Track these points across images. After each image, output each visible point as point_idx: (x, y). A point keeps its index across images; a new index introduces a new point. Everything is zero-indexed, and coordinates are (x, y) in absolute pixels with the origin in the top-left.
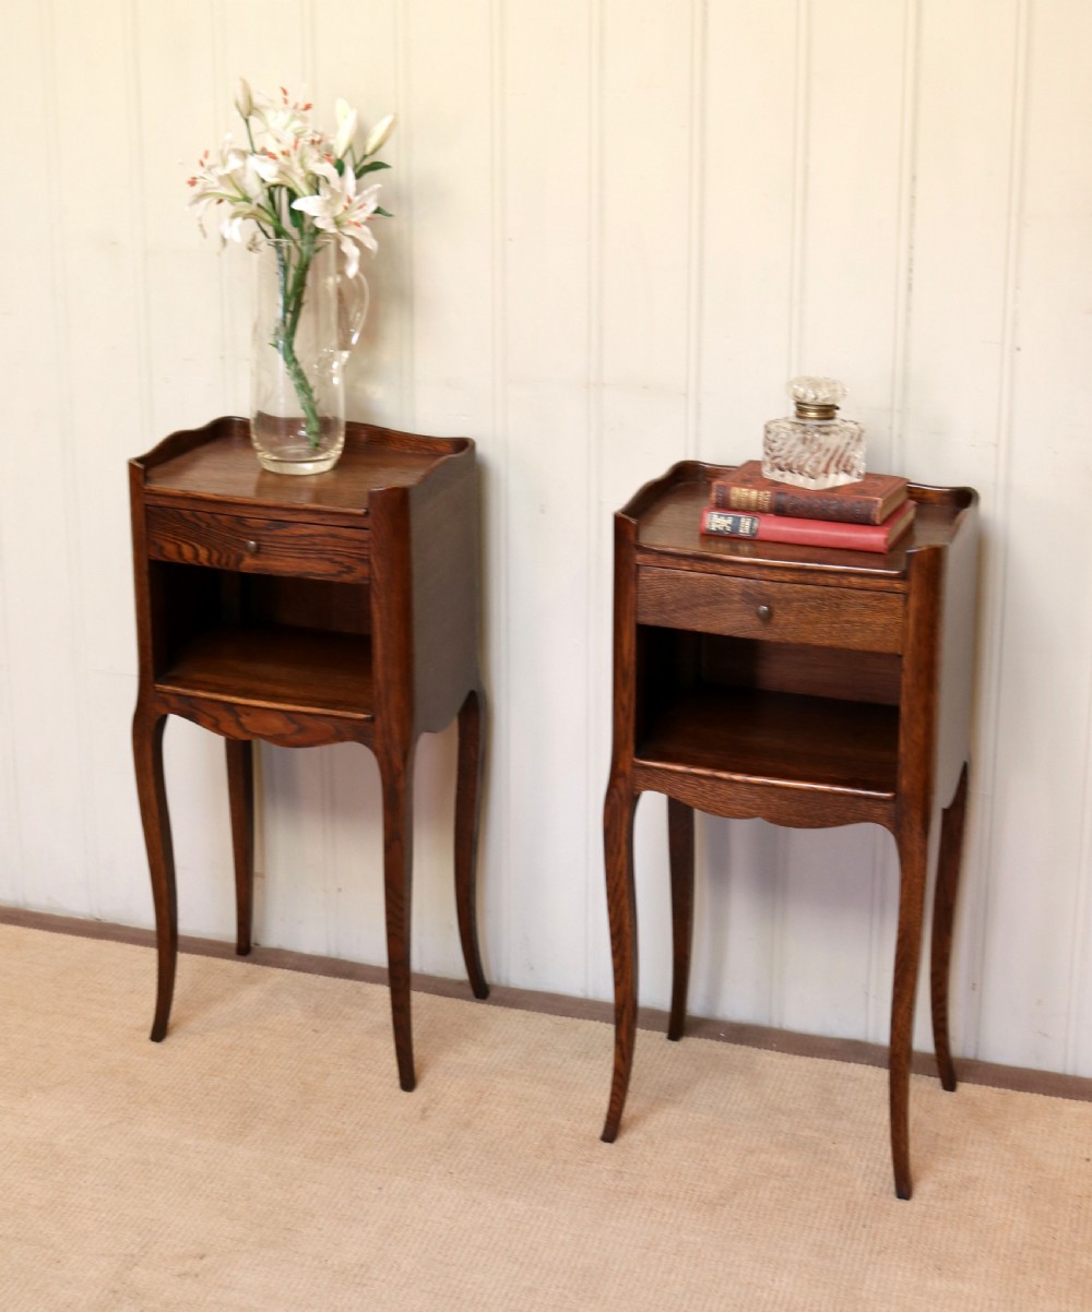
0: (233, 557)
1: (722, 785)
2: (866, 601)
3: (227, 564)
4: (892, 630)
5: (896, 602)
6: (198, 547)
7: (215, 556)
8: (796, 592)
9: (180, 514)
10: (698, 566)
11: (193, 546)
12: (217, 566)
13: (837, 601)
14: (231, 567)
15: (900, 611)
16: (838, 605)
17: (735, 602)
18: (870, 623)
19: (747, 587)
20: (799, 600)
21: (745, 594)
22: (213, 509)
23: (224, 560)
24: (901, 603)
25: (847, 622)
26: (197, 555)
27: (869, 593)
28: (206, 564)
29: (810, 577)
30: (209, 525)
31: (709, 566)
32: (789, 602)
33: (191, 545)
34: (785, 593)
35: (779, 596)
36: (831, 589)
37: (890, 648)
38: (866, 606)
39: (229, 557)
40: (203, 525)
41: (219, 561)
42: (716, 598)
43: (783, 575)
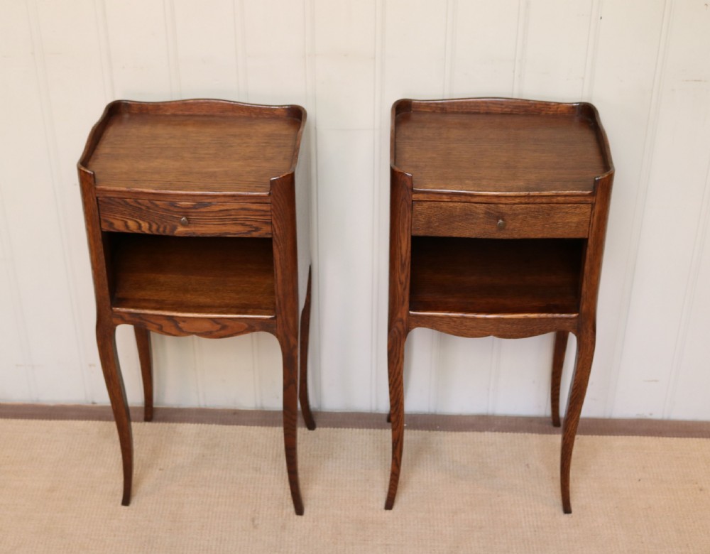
0: (168, 227)
1: (468, 321)
2: (567, 210)
3: (164, 231)
4: (582, 225)
5: (586, 209)
6: (141, 222)
7: (154, 227)
8: (522, 209)
9: (125, 202)
10: (456, 199)
11: (138, 222)
12: (155, 233)
13: (548, 212)
14: (168, 233)
15: (589, 214)
16: (549, 215)
17: (480, 218)
18: (568, 222)
19: (490, 209)
20: (523, 214)
21: (486, 213)
22: (151, 197)
23: (161, 229)
24: (590, 210)
25: (554, 223)
26: (140, 226)
27: (570, 205)
28: (147, 232)
29: (531, 200)
30: (148, 208)
31: (463, 199)
32: (516, 215)
33: (136, 221)
34: (514, 210)
35: (510, 212)
36: (545, 205)
37: (580, 235)
38: (567, 213)
39: (165, 228)
40: (144, 208)
41: (158, 230)
42: (467, 216)
43: (513, 200)
